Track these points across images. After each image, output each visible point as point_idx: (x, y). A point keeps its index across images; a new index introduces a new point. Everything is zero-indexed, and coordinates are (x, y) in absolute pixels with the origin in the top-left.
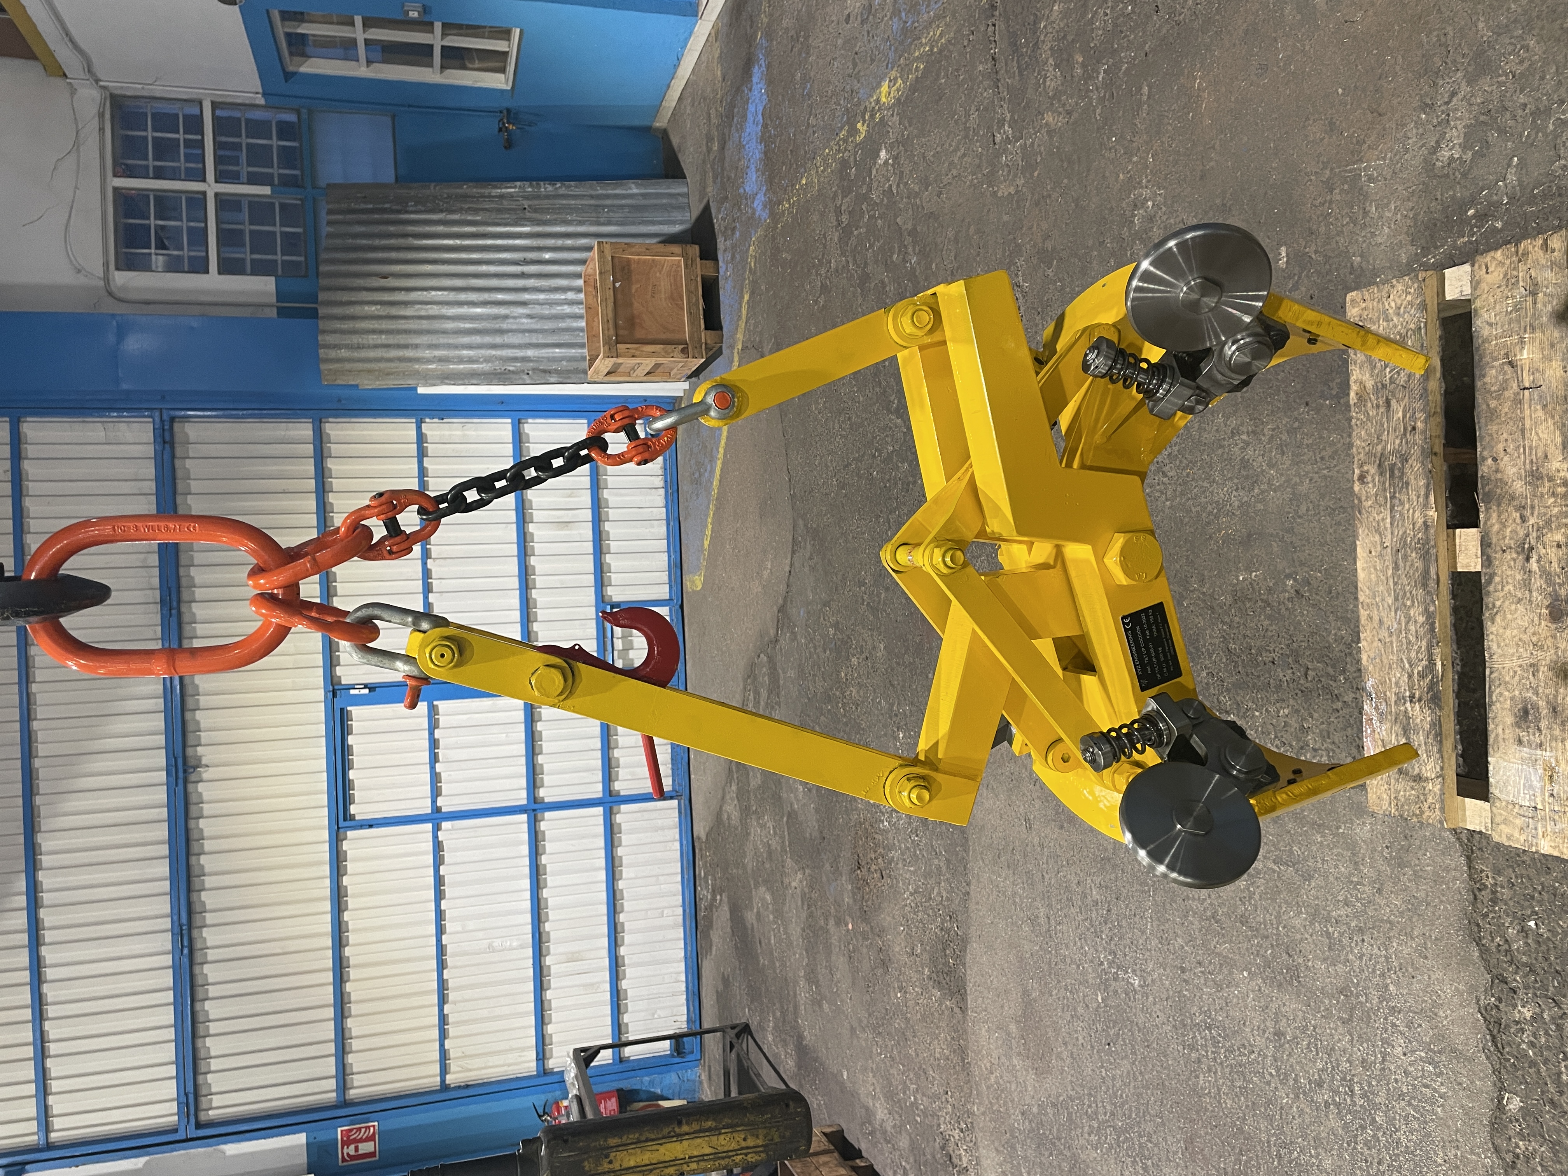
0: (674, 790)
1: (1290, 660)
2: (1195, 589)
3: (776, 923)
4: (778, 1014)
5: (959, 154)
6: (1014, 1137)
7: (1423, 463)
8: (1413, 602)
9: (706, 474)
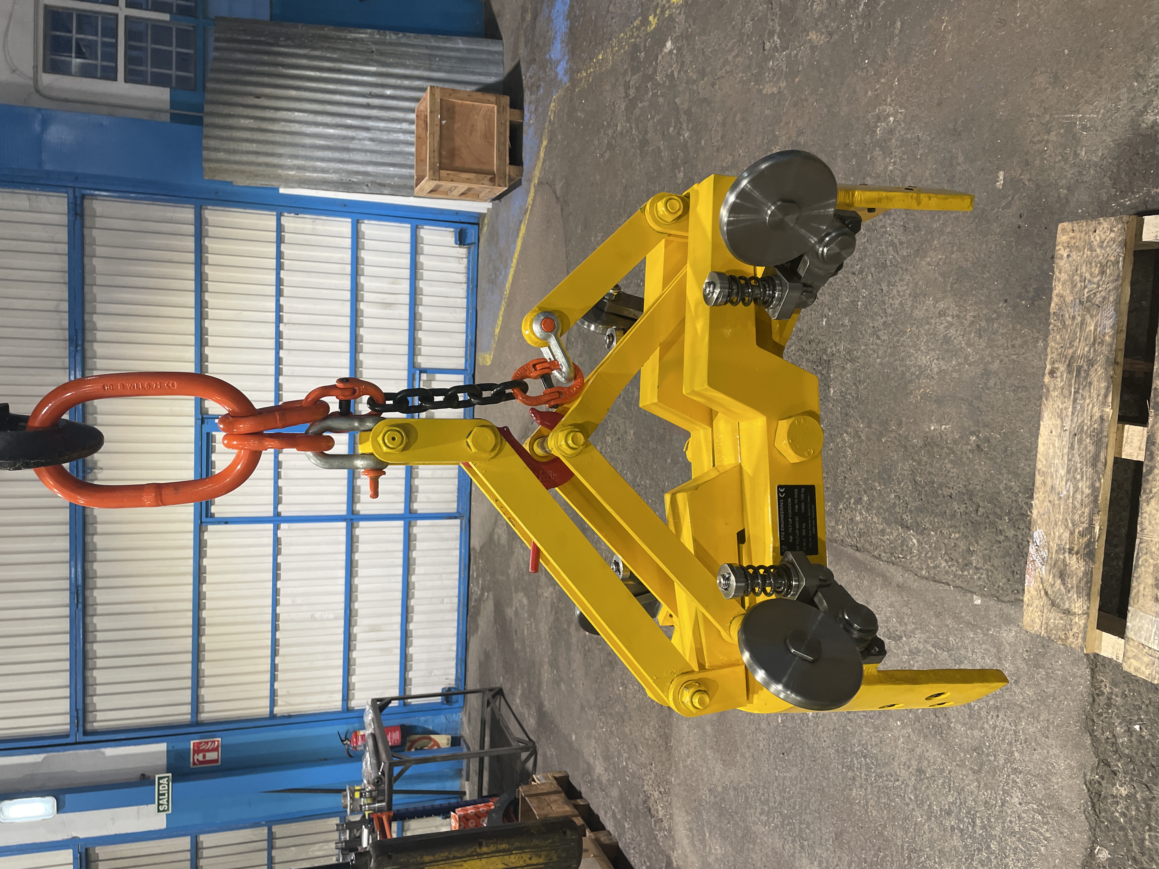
0: (458, 512)
1: (965, 497)
2: (893, 431)
3: (529, 620)
4: (526, 685)
5: (733, 54)
6: (701, 805)
7: (1106, 369)
8: (1082, 477)
9: (501, 277)
